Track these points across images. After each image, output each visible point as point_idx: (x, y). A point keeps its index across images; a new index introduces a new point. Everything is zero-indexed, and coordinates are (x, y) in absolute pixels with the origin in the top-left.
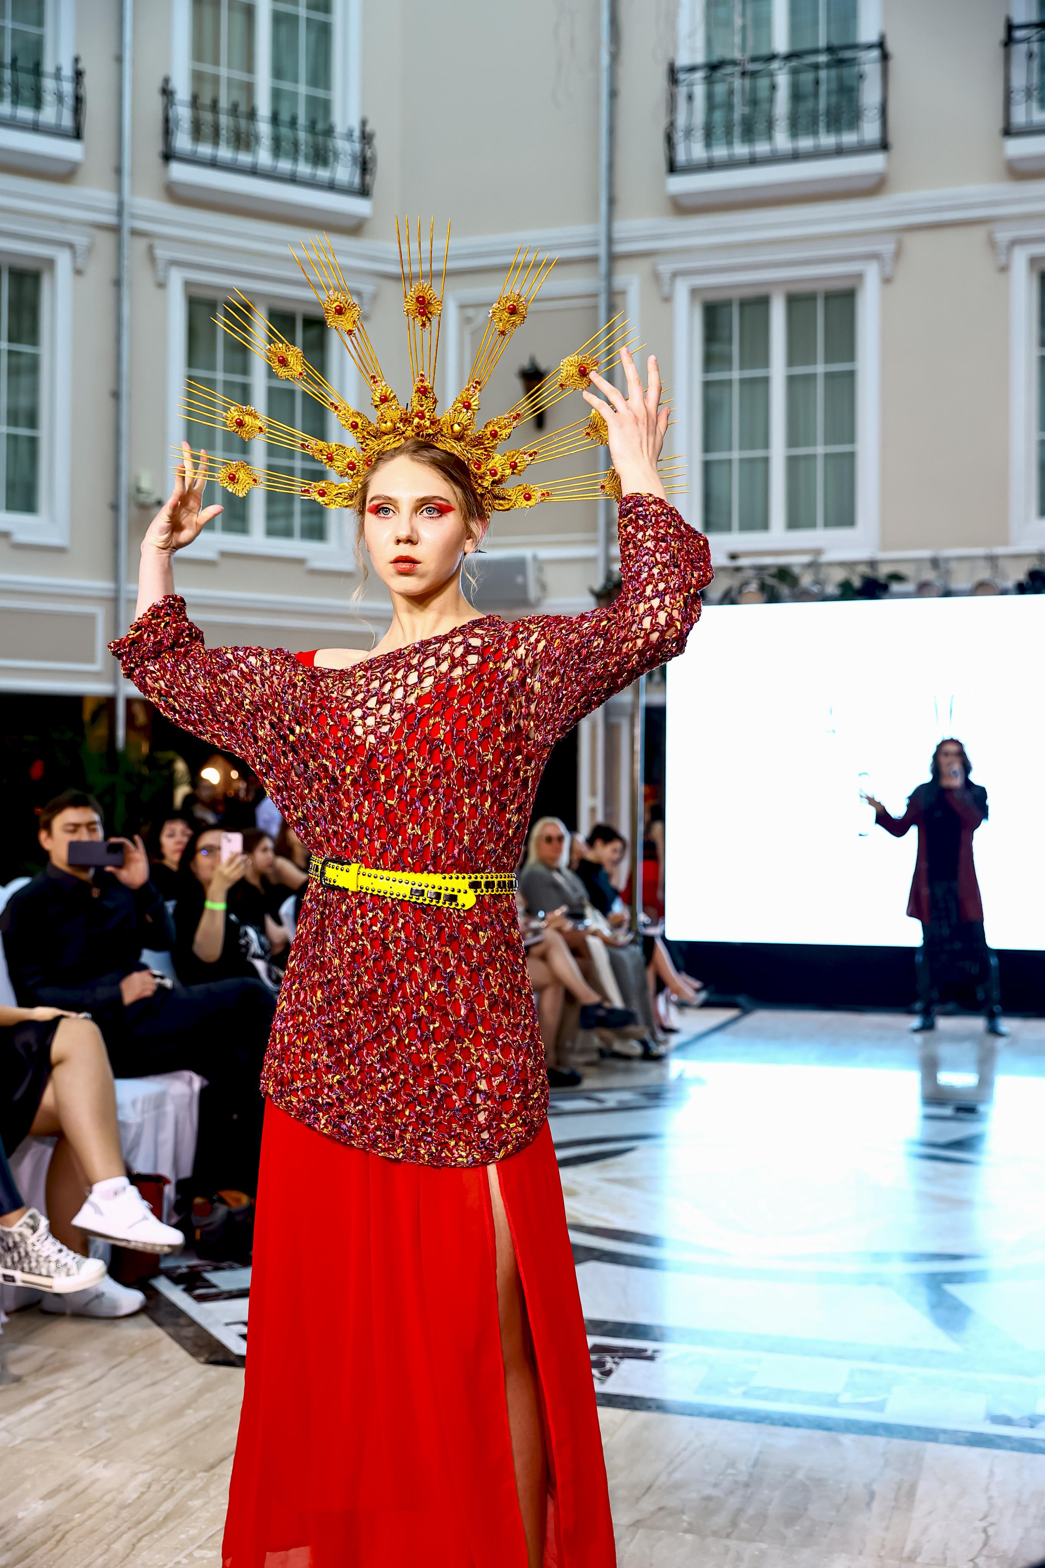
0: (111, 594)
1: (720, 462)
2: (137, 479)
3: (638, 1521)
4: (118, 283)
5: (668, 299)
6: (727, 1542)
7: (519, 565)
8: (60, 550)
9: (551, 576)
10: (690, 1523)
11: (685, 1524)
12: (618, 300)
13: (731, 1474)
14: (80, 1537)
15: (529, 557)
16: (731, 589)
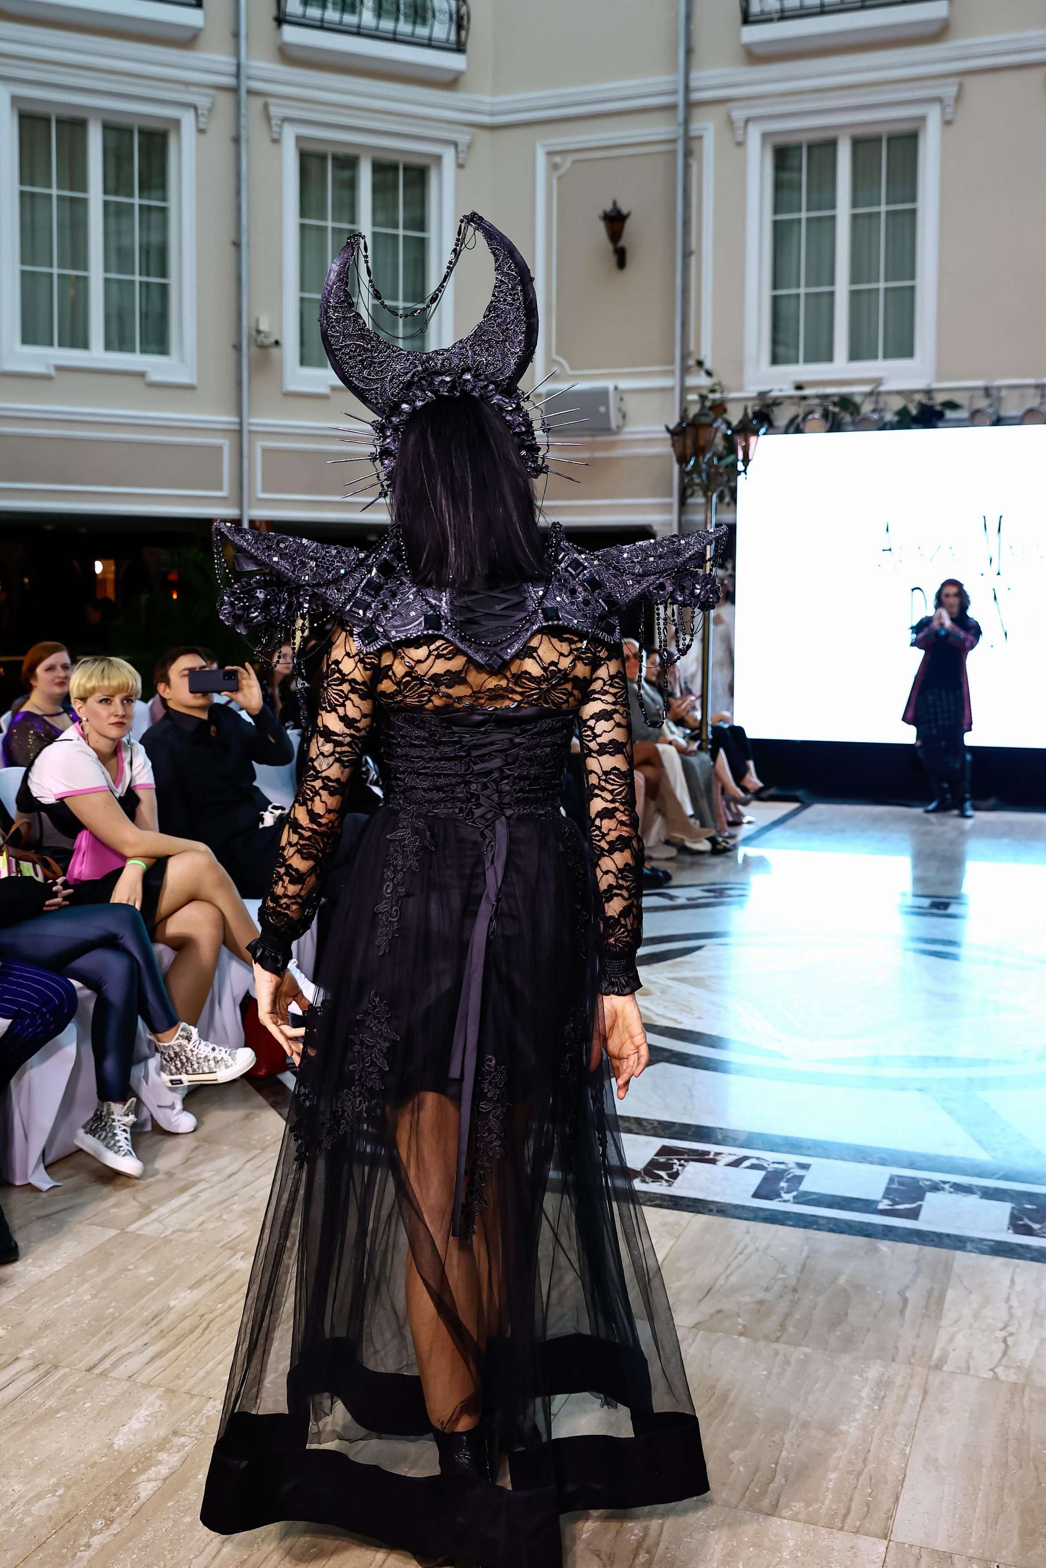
0: (237, 427)
1: (788, 296)
2: (257, 321)
3: (699, 1323)
4: (237, 140)
5: (741, 144)
6: (777, 1346)
7: (601, 396)
8: (190, 388)
9: (631, 405)
10: (744, 1327)
11: (740, 1327)
12: (694, 145)
13: (781, 1279)
14: (222, 1327)
15: (611, 389)
16: (797, 417)
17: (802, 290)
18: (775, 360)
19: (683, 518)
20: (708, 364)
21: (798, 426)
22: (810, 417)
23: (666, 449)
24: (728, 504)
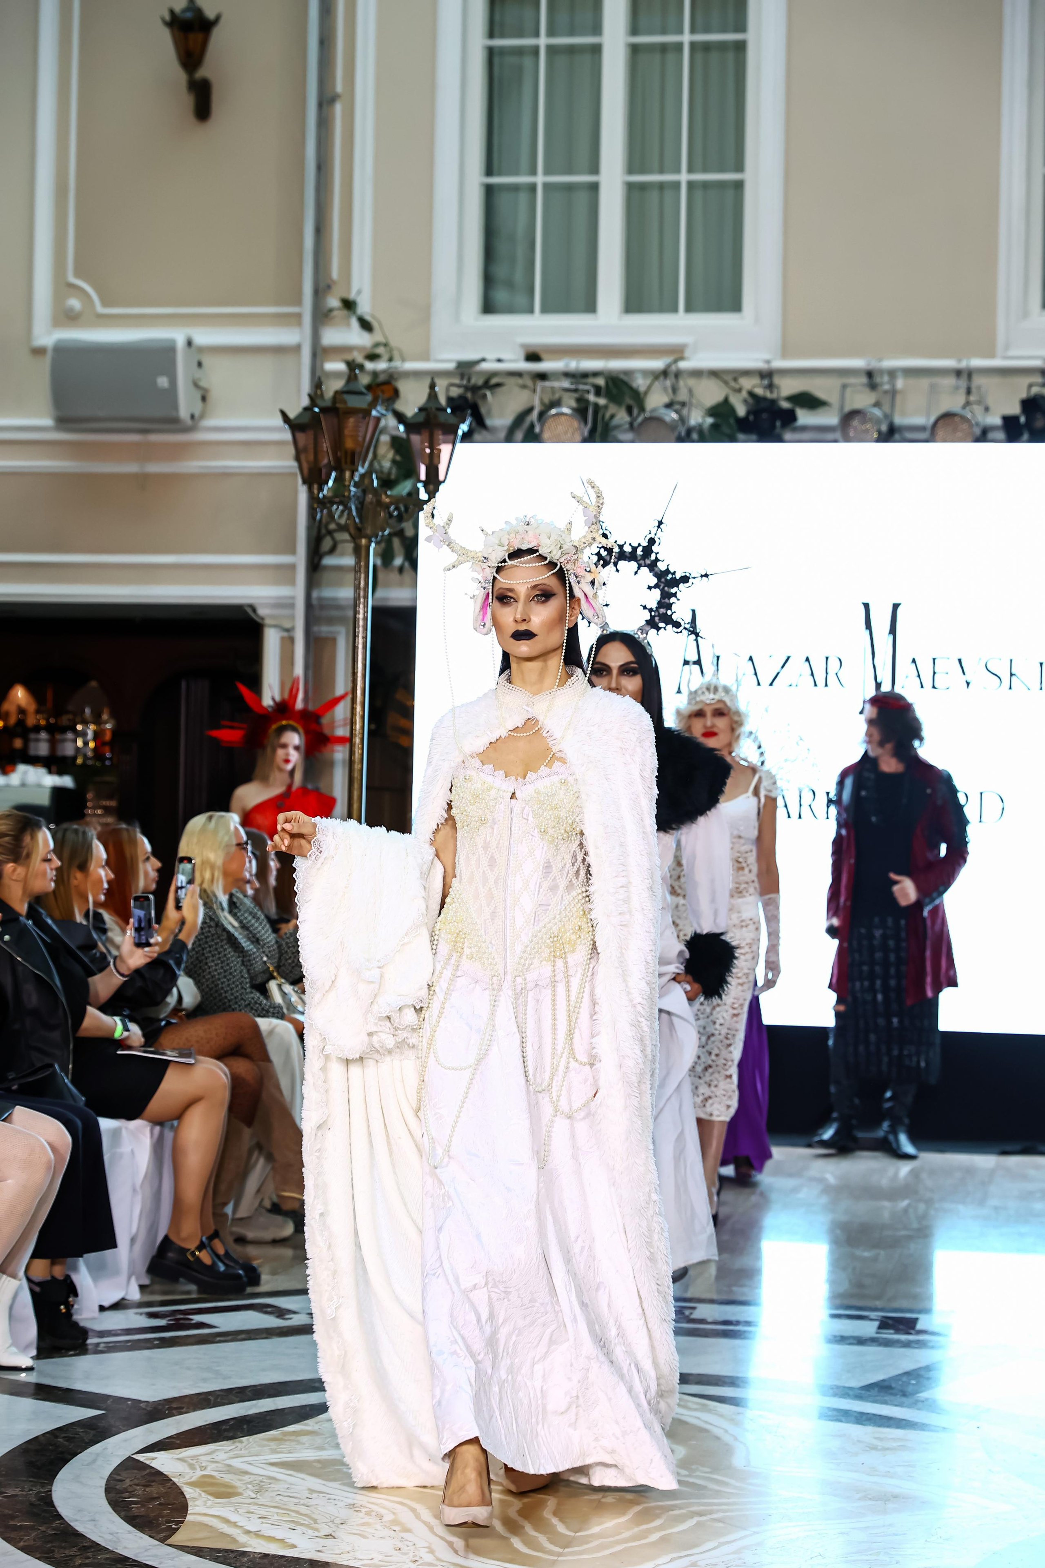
1: (513, 189)
7: (160, 357)
9: (217, 375)
15: (181, 342)
16: (530, 410)
17: (540, 179)
18: (488, 307)
19: (315, 594)
20: (365, 308)
21: (532, 426)
22: (553, 411)
23: (286, 462)
24: (401, 570)
